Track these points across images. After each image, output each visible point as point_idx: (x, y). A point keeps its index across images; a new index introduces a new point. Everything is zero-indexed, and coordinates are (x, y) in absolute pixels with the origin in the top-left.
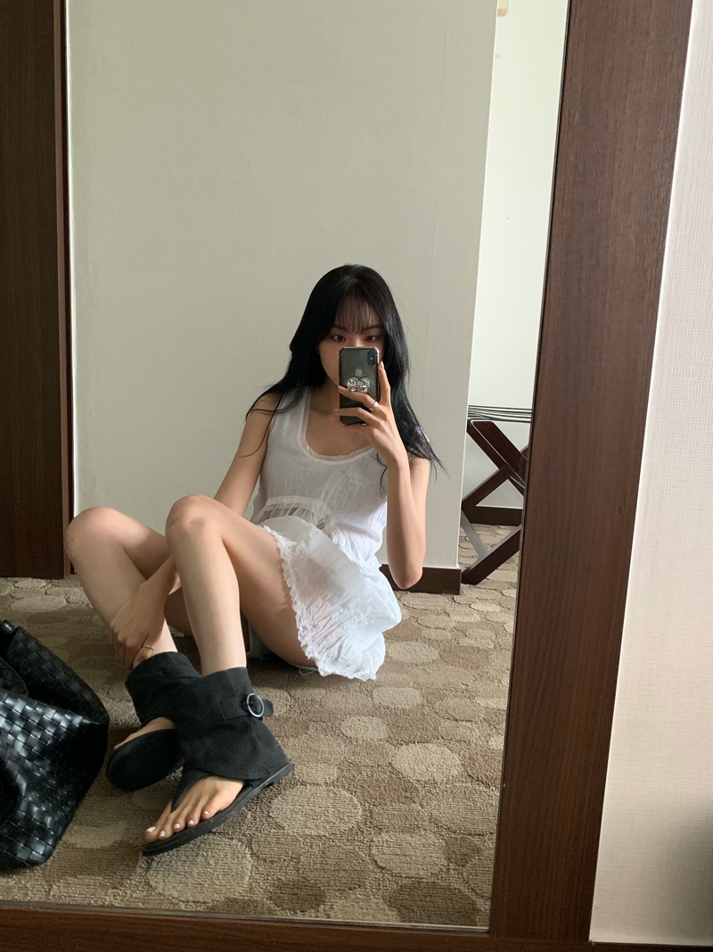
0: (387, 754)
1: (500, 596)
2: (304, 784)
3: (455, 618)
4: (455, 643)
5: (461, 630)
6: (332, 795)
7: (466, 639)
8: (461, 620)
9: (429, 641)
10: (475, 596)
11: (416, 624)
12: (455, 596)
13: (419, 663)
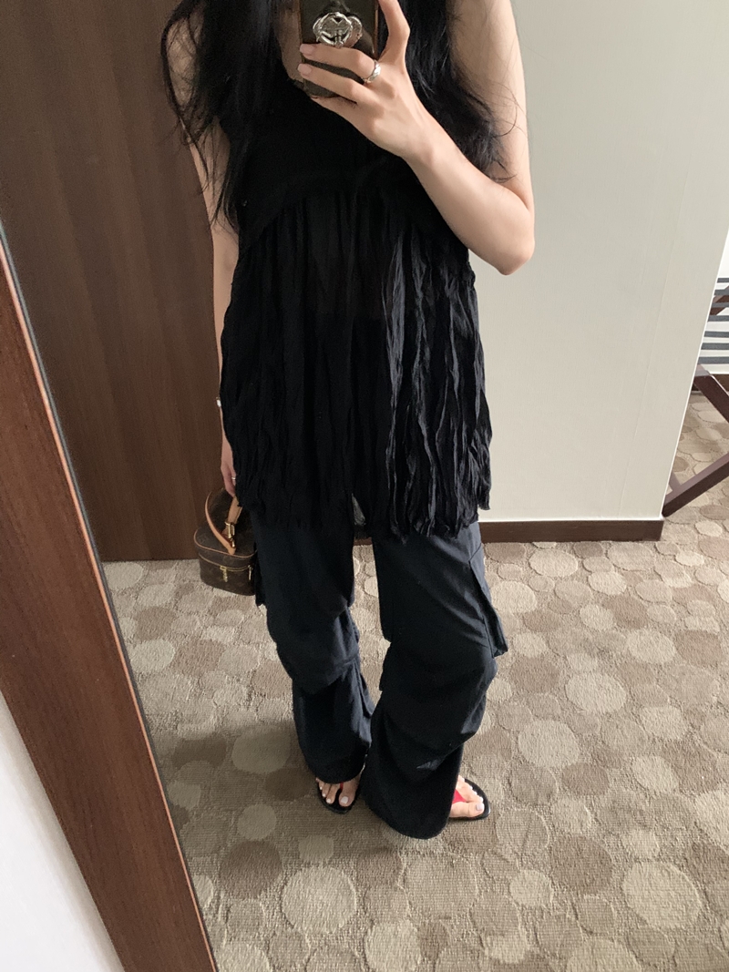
0: (688, 810)
1: (696, 535)
2: (637, 860)
3: (669, 582)
4: (683, 628)
5: (680, 601)
6: (666, 874)
7: (691, 618)
8: (676, 586)
9: (657, 626)
10: (674, 539)
11: (636, 598)
12: (657, 543)
13: (662, 663)
